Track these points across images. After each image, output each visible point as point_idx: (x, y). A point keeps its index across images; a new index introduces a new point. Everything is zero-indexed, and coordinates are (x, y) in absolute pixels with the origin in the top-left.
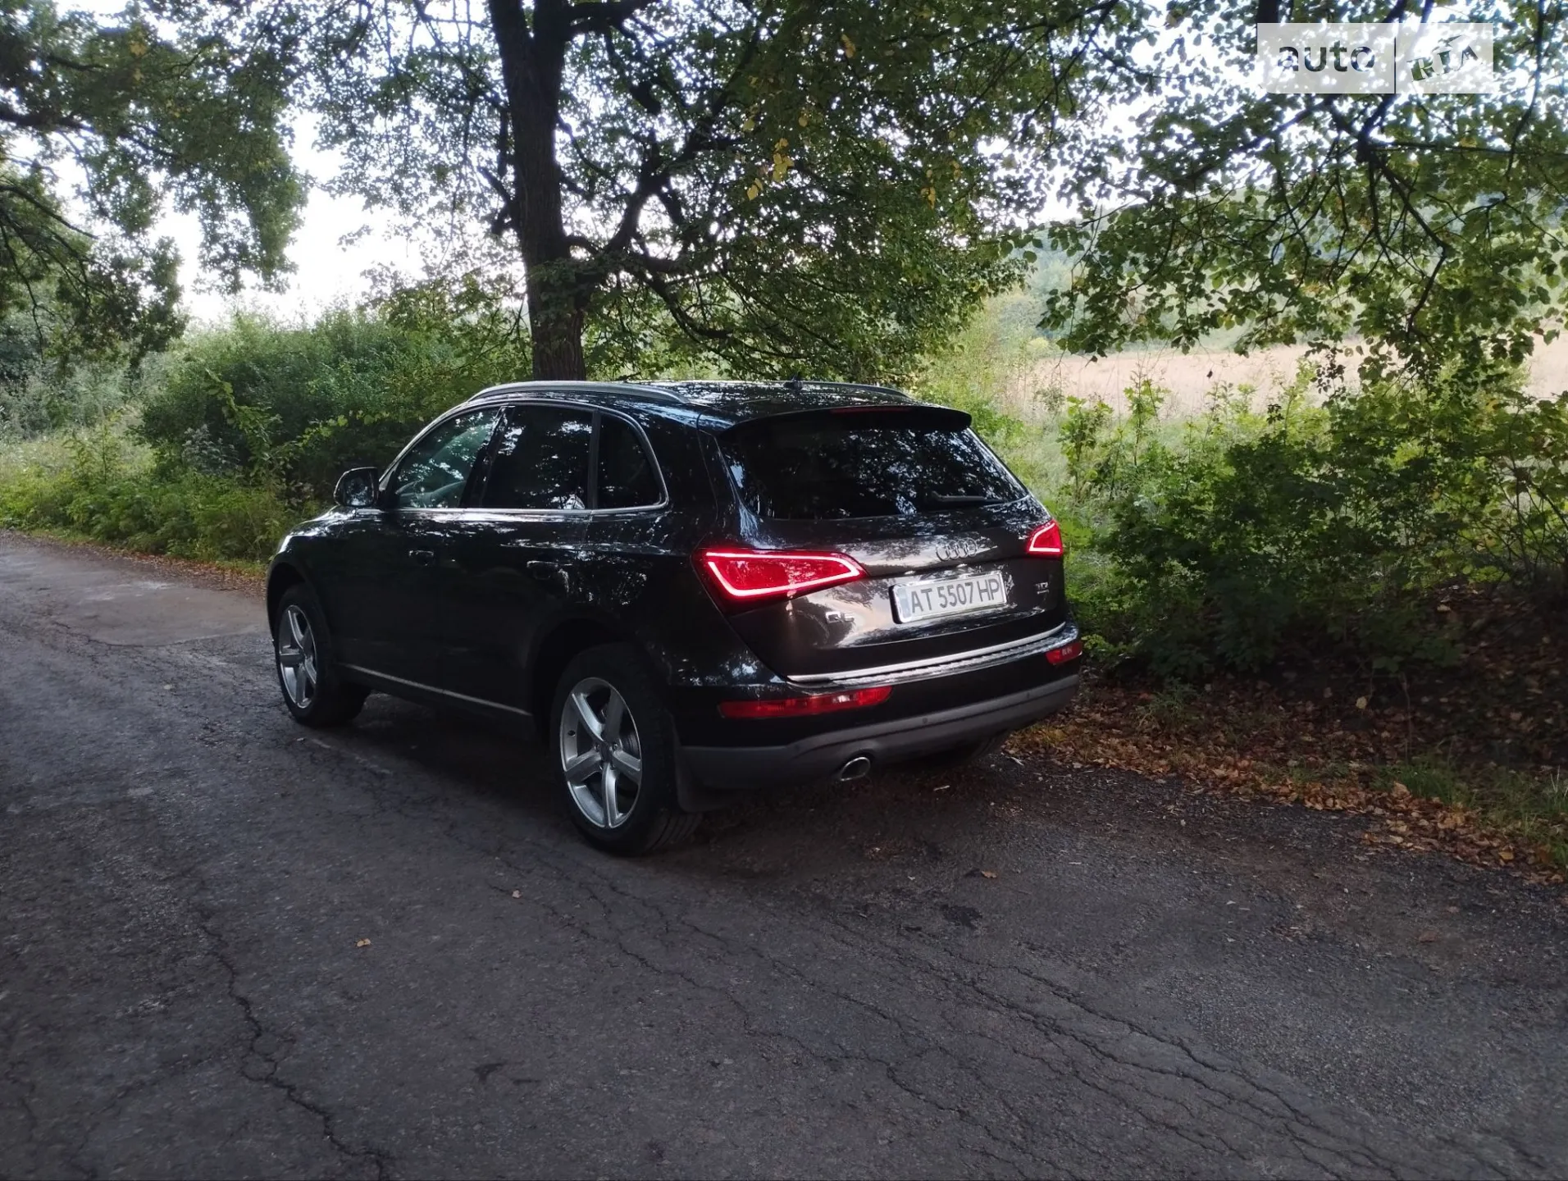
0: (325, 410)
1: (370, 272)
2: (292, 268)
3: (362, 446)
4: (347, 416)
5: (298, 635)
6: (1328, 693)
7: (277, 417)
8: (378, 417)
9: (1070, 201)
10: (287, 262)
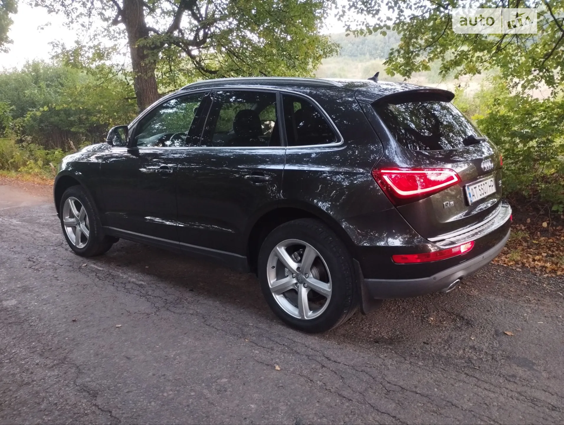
0: (34, 105)
1: (52, 43)
2: (11, 42)
3: (52, 120)
4: (48, 106)
5: (75, 212)
6: (529, 221)
7: (13, 107)
8: (61, 107)
9: (394, 11)
10: (9, 39)
